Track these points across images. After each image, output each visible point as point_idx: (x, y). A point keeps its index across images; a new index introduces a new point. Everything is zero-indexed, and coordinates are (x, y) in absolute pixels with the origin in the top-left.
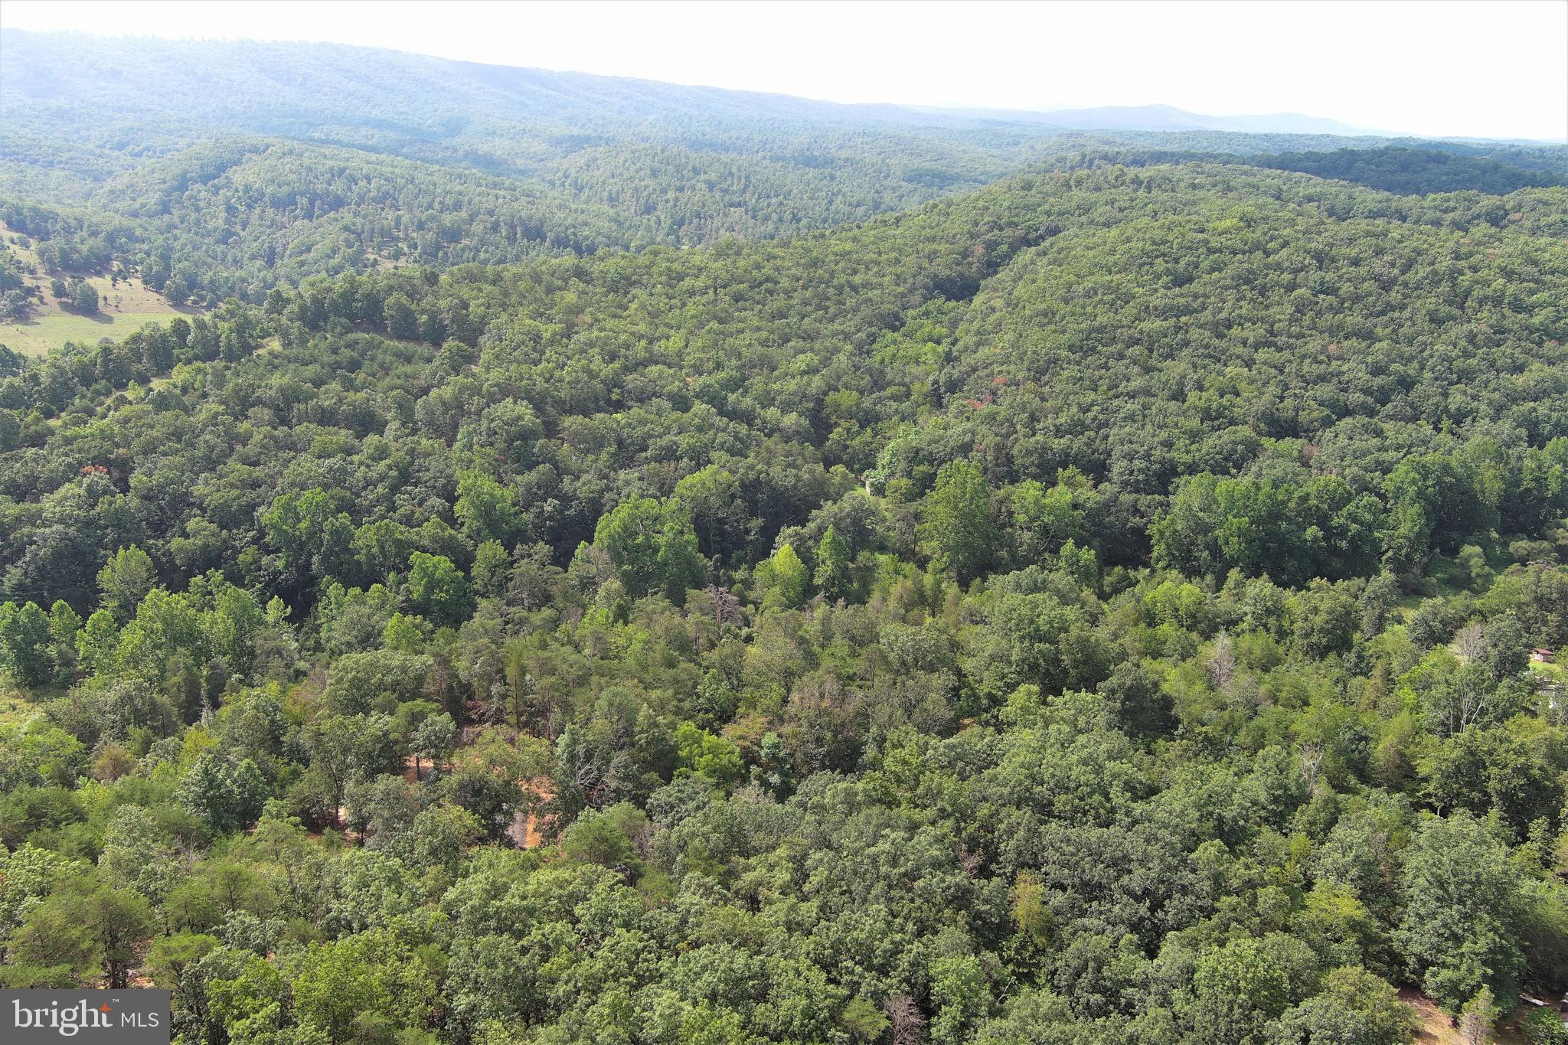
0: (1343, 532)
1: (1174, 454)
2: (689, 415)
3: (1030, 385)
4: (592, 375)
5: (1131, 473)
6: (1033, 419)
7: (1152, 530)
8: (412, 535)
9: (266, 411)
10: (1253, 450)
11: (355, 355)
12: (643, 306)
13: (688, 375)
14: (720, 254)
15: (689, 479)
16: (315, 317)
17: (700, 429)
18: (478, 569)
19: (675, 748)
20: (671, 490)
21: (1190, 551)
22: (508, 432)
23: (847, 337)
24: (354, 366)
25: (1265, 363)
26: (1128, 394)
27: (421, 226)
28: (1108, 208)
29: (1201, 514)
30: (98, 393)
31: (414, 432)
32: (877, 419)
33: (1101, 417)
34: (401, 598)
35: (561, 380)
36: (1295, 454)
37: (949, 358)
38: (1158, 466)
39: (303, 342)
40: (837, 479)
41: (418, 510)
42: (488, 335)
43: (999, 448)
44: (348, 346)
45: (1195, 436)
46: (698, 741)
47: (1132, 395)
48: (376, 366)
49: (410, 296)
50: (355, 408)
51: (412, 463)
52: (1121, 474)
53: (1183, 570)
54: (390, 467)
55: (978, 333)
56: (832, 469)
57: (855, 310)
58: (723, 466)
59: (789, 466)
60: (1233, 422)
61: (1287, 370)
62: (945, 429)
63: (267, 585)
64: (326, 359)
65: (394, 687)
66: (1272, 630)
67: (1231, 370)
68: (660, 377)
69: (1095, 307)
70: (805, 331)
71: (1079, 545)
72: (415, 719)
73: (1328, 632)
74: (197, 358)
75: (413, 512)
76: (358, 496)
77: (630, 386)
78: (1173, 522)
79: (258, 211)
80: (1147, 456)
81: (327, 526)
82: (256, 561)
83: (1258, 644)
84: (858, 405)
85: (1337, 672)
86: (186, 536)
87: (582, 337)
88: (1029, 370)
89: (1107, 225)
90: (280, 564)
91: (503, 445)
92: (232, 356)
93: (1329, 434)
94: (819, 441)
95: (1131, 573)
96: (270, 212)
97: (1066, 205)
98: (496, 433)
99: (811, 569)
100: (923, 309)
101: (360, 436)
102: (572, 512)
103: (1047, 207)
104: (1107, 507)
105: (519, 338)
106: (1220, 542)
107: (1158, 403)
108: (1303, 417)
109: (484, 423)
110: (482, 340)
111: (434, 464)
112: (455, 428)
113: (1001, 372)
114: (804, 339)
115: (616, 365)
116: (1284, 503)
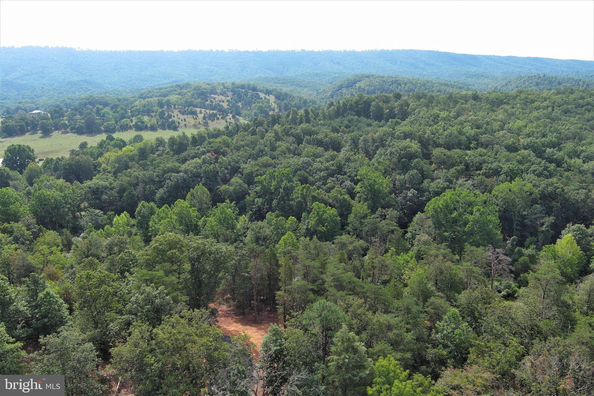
2: (515, 154)
4: (460, 132)
8: (325, 195)
9: (292, 138)
11: (350, 125)
14: (560, 93)
15: (502, 186)
17: (520, 162)
18: (351, 219)
22: (400, 154)
35: (442, 135)
49: (385, 102)
50: (332, 139)
51: (345, 164)
54: (333, 165)
58: (530, 182)
63: (255, 213)
68: (503, 136)
76: (311, 176)
82: (254, 201)
90: (260, 202)
91: (396, 160)
98: (394, 154)
101: (326, 151)
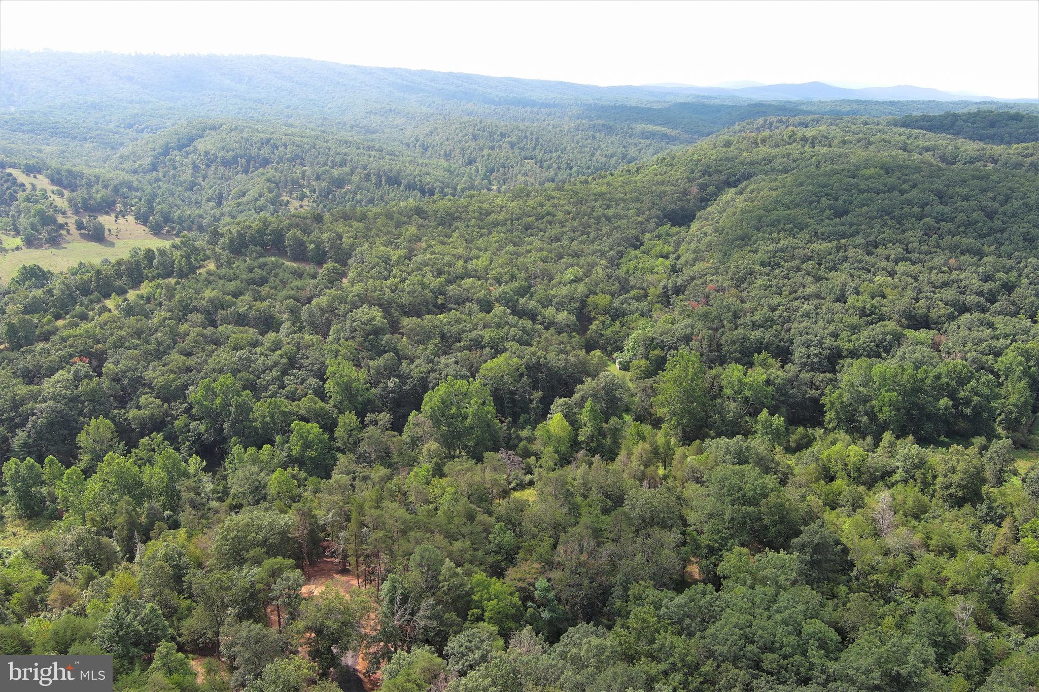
0: (967, 402)
1: (839, 343)
2: (491, 314)
3: (734, 291)
4: (424, 286)
5: (809, 357)
6: (736, 316)
7: (824, 400)
8: (292, 407)
9: (199, 316)
10: (898, 339)
11: (264, 273)
12: (462, 236)
13: (491, 285)
14: (516, 196)
15: (490, 364)
16: (238, 247)
17: (498, 326)
18: (339, 432)
19: (470, 593)
20: (477, 371)
21: (854, 416)
22: (364, 330)
23: (603, 254)
24: (263, 281)
25: (903, 274)
26: (804, 297)
27: (318, 178)
28: (786, 159)
29: (861, 389)
30: (91, 301)
31: (301, 329)
32: (624, 314)
33: (785, 314)
34: (284, 454)
35: (403, 291)
36: (930, 341)
37: (674, 270)
38: (828, 351)
39: (230, 264)
40: (595, 361)
41: (300, 387)
42: (353, 259)
43: (711, 339)
44: (261, 267)
45: (854, 329)
46: (487, 587)
47: (807, 298)
48: (277, 281)
49: (304, 231)
50: (260, 313)
51: (297, 353)
52: (801, 357)
53: (849, 431)
54: (281, 356)
55: (695, 252)
56: (592, 353)
57: (609, 235)
58: (514, 353)
59: (562, 351)
60: (882, 319)
61: (921, 278)
62: (672, 323)
63: (194, 443)
64: (244, 276)
65: (263, 544)
66: (919, 481)
67: (878, 279)
68: (472, 287)
69: (779, 234)
70: (573, 251)
71: (772, 414)
72: (275, 573)
73: (964, 487)
74: (159, 276)
75: (296, 389)
76: (259, 377)
77: (451, 294)
78: (841, 395)
79: (213, 168)
80: (820, 344)
81: (233, 402)
82: (186, 426)
83: (911, 494)
84: (610, 304)
85: (972, 520)
86: (139, 408)
87: (419, 258)
88: (732, 279)
89: (785, 171)
90: (202, 428)
91: (361, 339)
92: (182, 275)
93: (953, 326)
94: (583, 330)
95: (810, 431)
96: (221, 168)
97: (756, 158)
98: (356, 330)
99: (576, 430)
100: (656, 233)
101: (263, 333)
102: (407, 387)
103: (742, 159)
104: (791, 382)
105: (376, 260)
106: (876, 410)
107: (827, 304)
108: (933, 314)
109: (348, 322)
110: (350, 261)
111: (313, 354)
112: (329, 324)
113: (712, 281)
114: (573, 257)
115: (441, 280)
116: (922, 380)
